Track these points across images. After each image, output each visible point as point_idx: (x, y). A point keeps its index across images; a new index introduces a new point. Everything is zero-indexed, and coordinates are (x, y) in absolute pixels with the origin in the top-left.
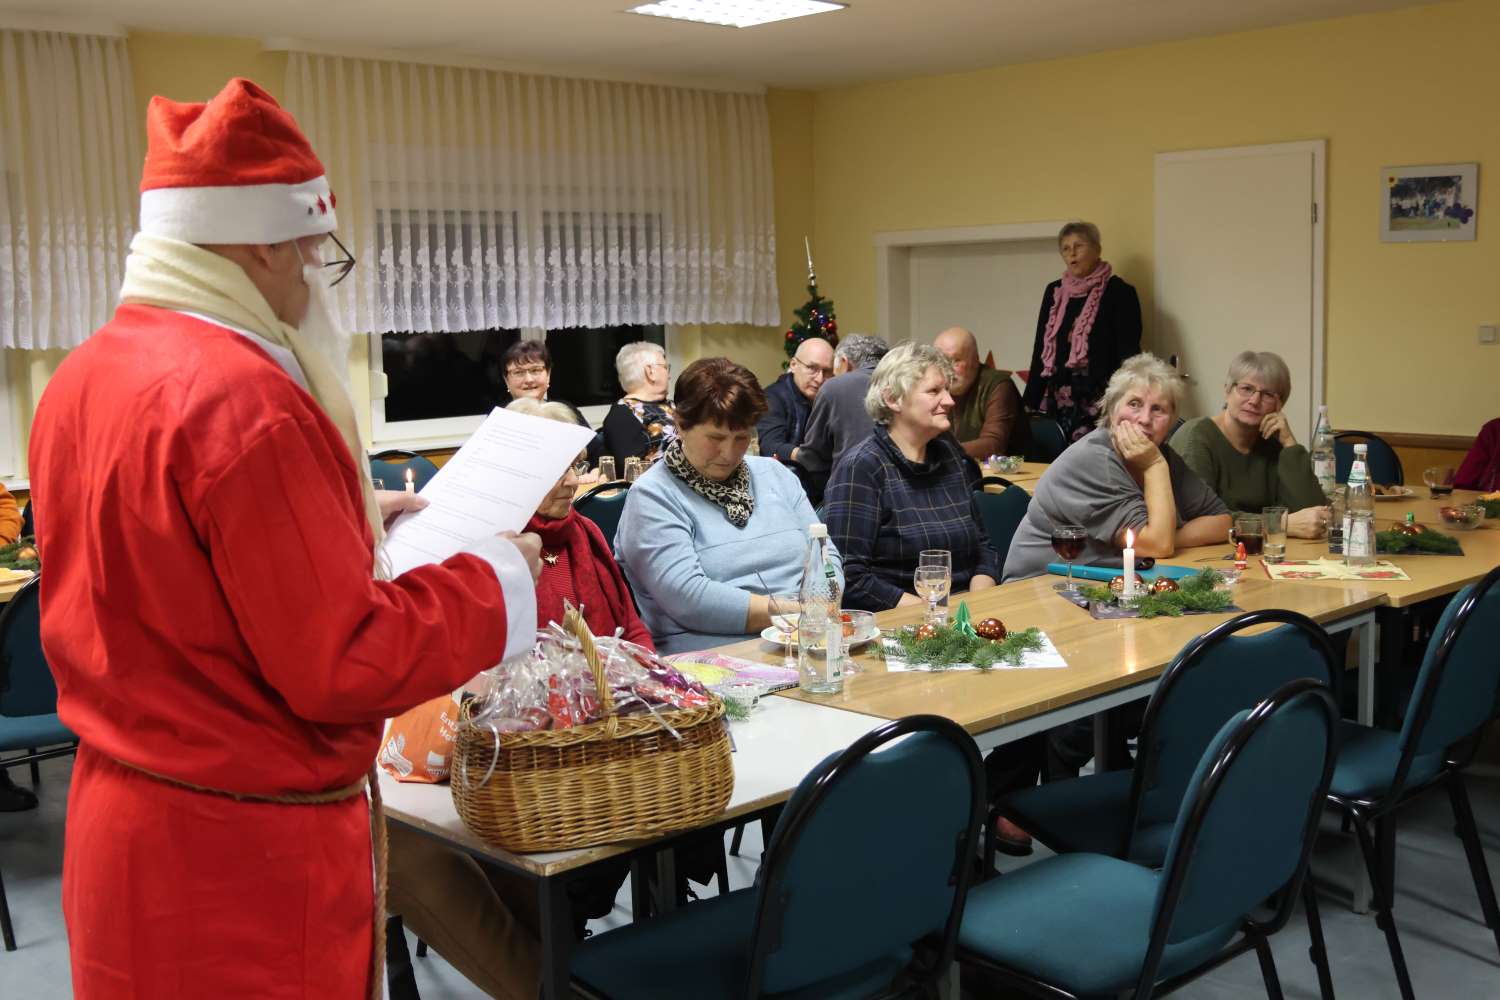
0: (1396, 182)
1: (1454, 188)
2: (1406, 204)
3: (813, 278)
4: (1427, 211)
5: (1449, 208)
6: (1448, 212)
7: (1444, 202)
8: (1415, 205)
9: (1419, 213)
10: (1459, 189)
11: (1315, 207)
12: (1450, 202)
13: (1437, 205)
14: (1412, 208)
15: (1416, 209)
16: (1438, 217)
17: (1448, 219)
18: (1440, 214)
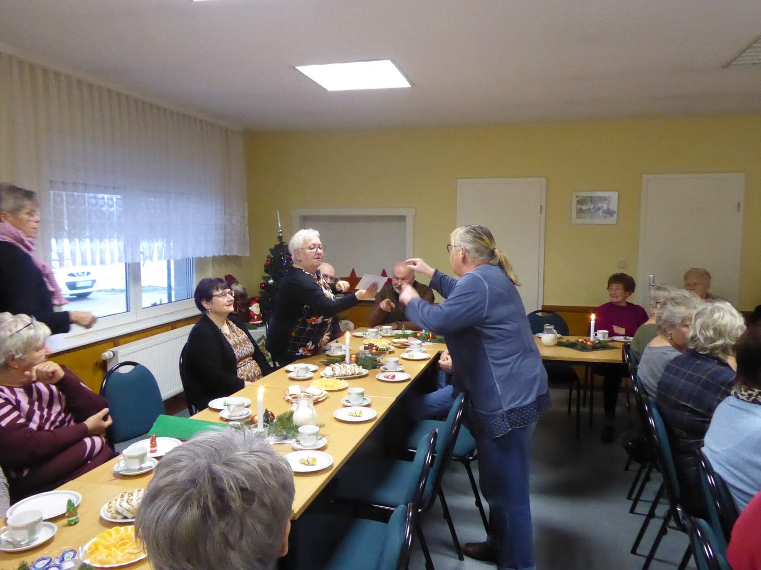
0: (579, 198)
1: (607, 201)
2: (584, 207)
3: (281, 232)
4: (594, 211)
5: (604, 210)
6: (604, 212)
7: (602, 207)
8: (588, 208)
9: (590, 211)
10: (609, 202)
11: (541, 207)
12: (605, 208)
13: (599, 209)
14: (587, 209)
15: (589, 210)
16: (599, 214)
17: (604, 215)
18: (600, 212)
